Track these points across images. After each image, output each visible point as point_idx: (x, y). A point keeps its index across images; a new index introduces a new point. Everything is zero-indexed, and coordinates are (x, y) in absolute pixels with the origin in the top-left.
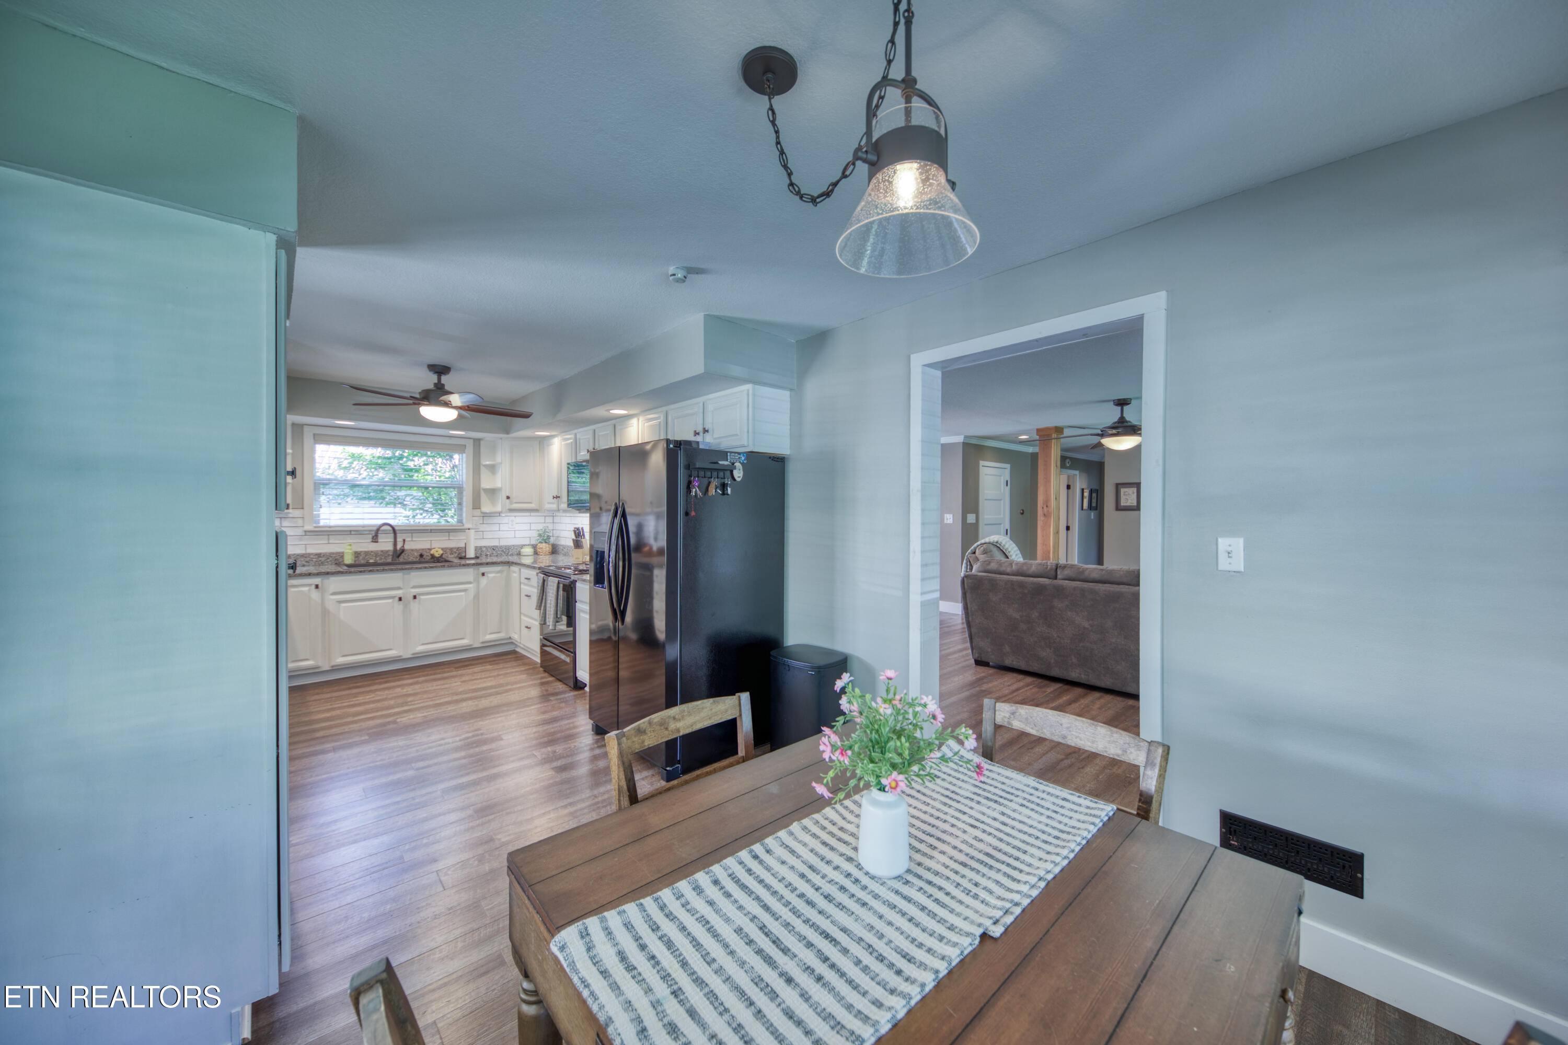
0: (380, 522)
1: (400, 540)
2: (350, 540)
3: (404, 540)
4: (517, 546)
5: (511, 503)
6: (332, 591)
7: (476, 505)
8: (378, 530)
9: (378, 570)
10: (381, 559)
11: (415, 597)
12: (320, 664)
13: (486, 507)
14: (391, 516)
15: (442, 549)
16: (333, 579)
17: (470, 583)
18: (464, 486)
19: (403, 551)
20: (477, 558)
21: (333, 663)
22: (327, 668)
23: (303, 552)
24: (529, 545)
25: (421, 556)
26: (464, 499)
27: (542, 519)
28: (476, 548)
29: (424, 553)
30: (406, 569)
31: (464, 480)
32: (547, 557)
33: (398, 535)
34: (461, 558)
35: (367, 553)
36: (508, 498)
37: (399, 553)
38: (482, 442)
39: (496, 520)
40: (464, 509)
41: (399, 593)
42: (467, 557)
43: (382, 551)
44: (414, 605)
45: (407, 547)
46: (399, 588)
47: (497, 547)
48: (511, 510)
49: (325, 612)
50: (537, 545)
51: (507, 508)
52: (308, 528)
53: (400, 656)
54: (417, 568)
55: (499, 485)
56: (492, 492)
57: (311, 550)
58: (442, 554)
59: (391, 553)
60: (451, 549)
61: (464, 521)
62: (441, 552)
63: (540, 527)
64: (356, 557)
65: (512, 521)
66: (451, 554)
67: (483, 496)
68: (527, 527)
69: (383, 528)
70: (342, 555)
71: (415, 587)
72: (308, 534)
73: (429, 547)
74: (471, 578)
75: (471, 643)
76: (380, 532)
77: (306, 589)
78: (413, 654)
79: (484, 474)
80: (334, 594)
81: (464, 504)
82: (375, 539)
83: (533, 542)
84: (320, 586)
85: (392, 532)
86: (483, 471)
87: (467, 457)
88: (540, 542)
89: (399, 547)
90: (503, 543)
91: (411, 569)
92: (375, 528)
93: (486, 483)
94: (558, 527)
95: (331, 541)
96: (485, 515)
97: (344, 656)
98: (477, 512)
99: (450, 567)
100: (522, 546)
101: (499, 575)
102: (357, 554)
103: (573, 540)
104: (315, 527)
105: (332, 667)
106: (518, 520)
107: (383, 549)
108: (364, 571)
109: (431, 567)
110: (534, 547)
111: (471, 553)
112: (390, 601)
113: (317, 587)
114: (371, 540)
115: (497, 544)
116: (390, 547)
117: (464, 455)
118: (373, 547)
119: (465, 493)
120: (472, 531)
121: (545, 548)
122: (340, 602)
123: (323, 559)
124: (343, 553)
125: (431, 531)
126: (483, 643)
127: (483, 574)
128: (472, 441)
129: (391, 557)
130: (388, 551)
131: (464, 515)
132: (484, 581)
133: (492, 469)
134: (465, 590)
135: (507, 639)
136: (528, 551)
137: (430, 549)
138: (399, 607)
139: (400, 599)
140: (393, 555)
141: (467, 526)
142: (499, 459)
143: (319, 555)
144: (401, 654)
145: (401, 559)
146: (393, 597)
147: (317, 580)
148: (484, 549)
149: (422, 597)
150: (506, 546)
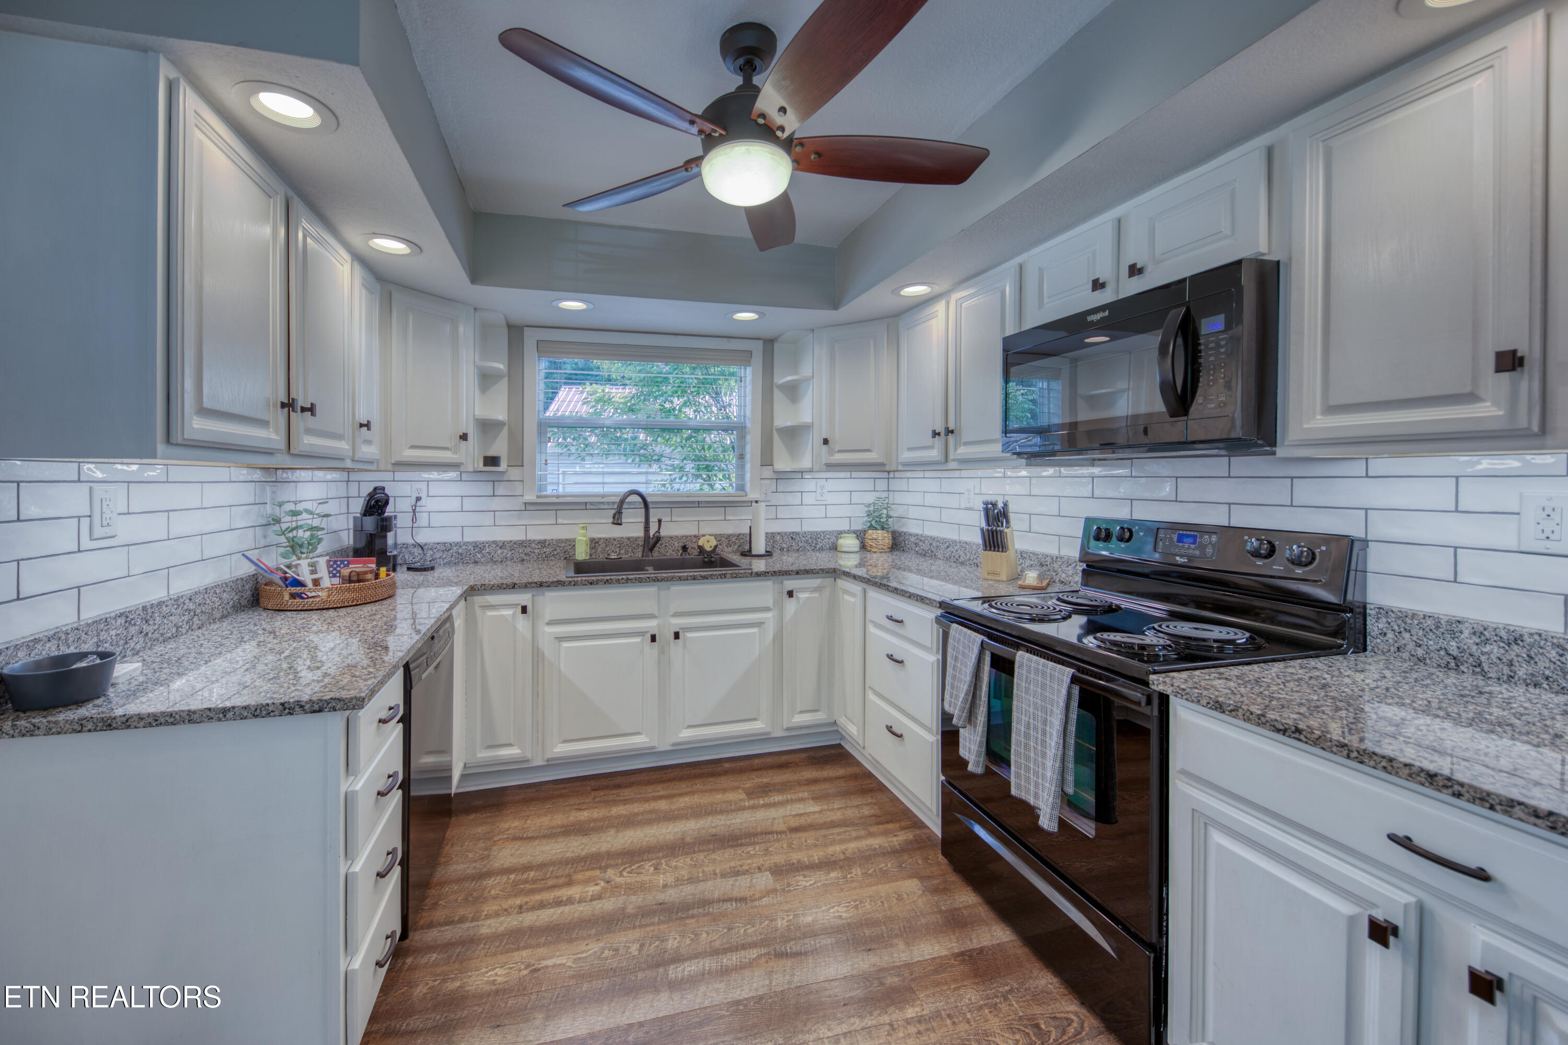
0: (624, 489)
1: (653, 520)
2: (583, 517)
3: (660, 521)
4: (831, 533)
5: (831, 452)
6: (547, 619)
7: (767, 460)
8: (622, 502)
9: (618, 581)
10: (626, 553)
11: (677, 636)
12: (529, 756)
13: (782, 463)
14: (642, 478)
15: (716, 536)
16: (551, 596)
17: (767, 609)
18: (748, 425)
19: (658, 539)
20: (769, 554)
21: (549, 756)
22: (539, 762)
23: (523, 538)
24: (849, 532)
25: (685, 548)
26: (748, 448)
27: (869, 485)
28: (770, 537)
29: (689, 545)
30: (662, 580)
31: (748, 413)
32: (885, 556)
33: (651, 511)
34: (744, 554)
35: (607, 541)
36: (826, 442)
37: (652, 542)
38: (776, 345)
39: (796, 486)
40: (748, 467)
41: (651, 625)
42: (754, 552)
43: (629, 539)
44: (676, 649)
45: (663, 533)
46: (651, 616)
47: (798, 534)
48: (831, 467)
49: (537, 655)
50: (865, 532)
51: (824, 462)
52: (530, 497)
53: (654, 747)
54: (680, 578)
55: (806, 418)
56: (793, 434)
57: (535, 535)
58: (716, 547)
59: (641, 543)
60: (728, 537)
61: (748, 487)
62: (714, 542)
63: (870, 498)
64: (592, 548)
65: (822, 487)
66: (729, 545)
67: (777, 439)
68: (845, 498)
69: (629, 499)
70: (572, 543)
71: (677, 615)
72: (528, 507)
73: (696, 533)
74: (768, 600)
75: (769, 730)
76: (625, 506)
77: (508, 612)
78: (674, 745)
79: (780, 400)
80: (551, 623)
81: (748, 457)
82: (617, 520)
83: (859, 527)
84: (529, 609)
85: (642, 506)
86: (778, 395)
87: (754, 373)
88: (871, 527)
89: (652, 532)
90: (809, 527)
91: (671, 579)
92: (617, 500)
93: (782, 420)
94: (899, 498)
95: (560, 521)
96: (781, 476)
97: (565, 741)
98: (767, 472)
99: (736, 577)
100: (840, 534)
101: (817, 595)
102: (594, 543)
103: (982, 530)
104: (538, 497)
105: (548, 760)
106: (832, 485)
107: (631, 535)
108: (597, 582)
109: (705, 578)
110: (861, 535)
111: (760, 546)
112: (637, 640)
113: (524, 610)
114: (611, 520)
115: (797, 529)
116: (640, 533)
117: (749, 370)
118: (617, 532)
119: (748, 438)
120: (762, 505)
121: (881, 537)
122: (560, 639)
123: (548, 550)
124: (574, 540)
125: (699, 504)
126: (788, 729)
127: (790, 594)
128: (761, 342)
129: (641, 549)
130: (636, 539)
131: (748, 476)
132: (791, 606)
133: (793, 391)
134: (759, 624)
135: (830, 724)
136: (850, 543)
137: (697, 537)
138: (652, 651)
139: (653, 638)
140: (644, 546)
141: (752, 496)
142: (806, 370)
143: (542, 543)
144: (655, 743)
145: (656, 555)
146: (641, 634)
147: (524, 598)
148: (778, 538)
149: (689, 635)
150: (812, 533)
